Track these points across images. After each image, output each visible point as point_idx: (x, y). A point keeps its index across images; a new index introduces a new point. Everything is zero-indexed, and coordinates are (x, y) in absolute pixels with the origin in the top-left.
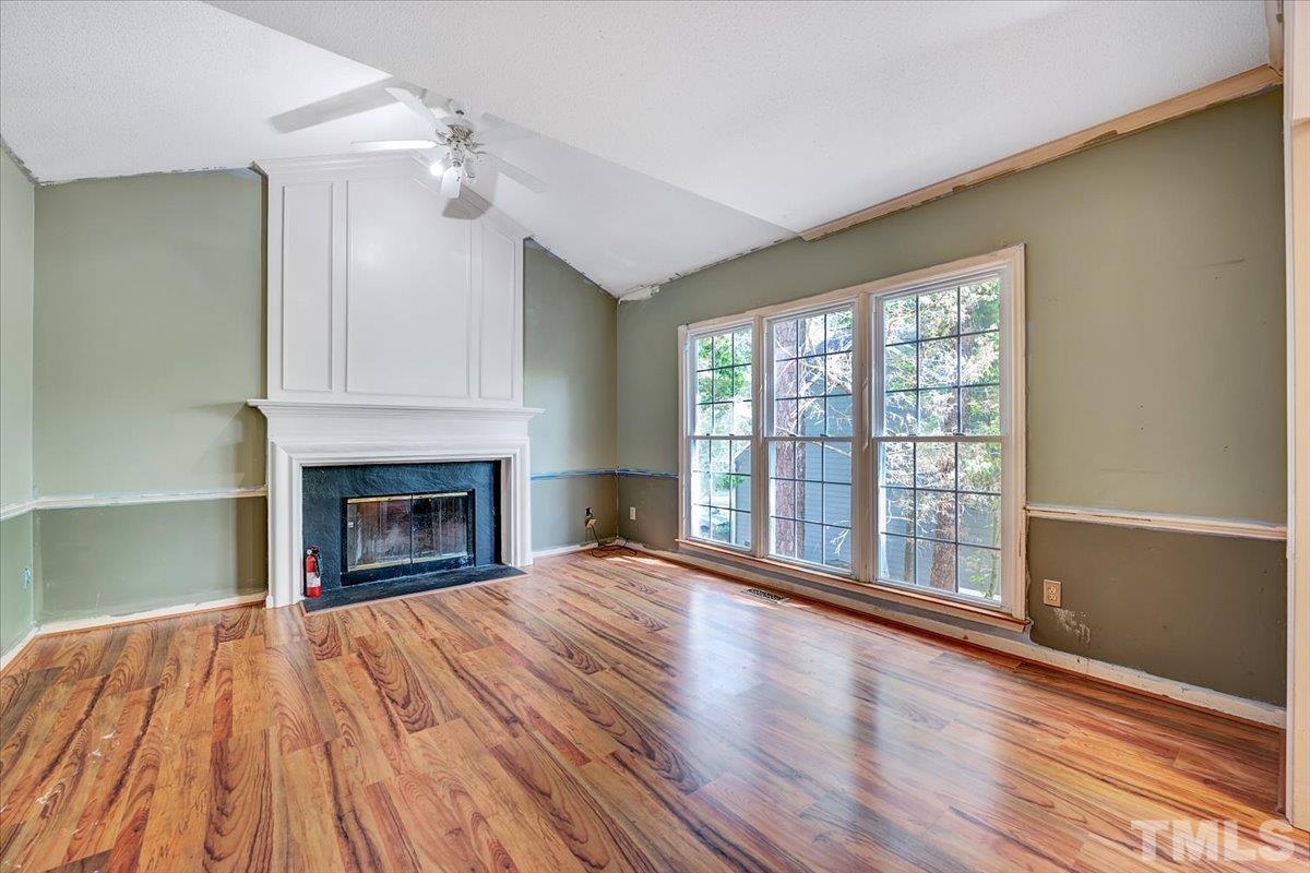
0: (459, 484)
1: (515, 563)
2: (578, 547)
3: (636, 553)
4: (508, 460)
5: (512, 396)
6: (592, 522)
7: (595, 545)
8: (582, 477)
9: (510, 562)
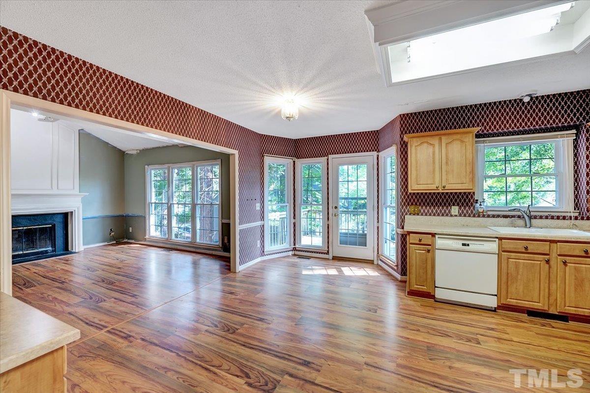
0: (47, 222)
1: (75, 250)
2: (106, 243)
3: (131, 243)
4: (72, 212)
5: (74, 188)
6: (113, 233)
7: (115, 242)
8: (108, 217)
9: (73, 250)
